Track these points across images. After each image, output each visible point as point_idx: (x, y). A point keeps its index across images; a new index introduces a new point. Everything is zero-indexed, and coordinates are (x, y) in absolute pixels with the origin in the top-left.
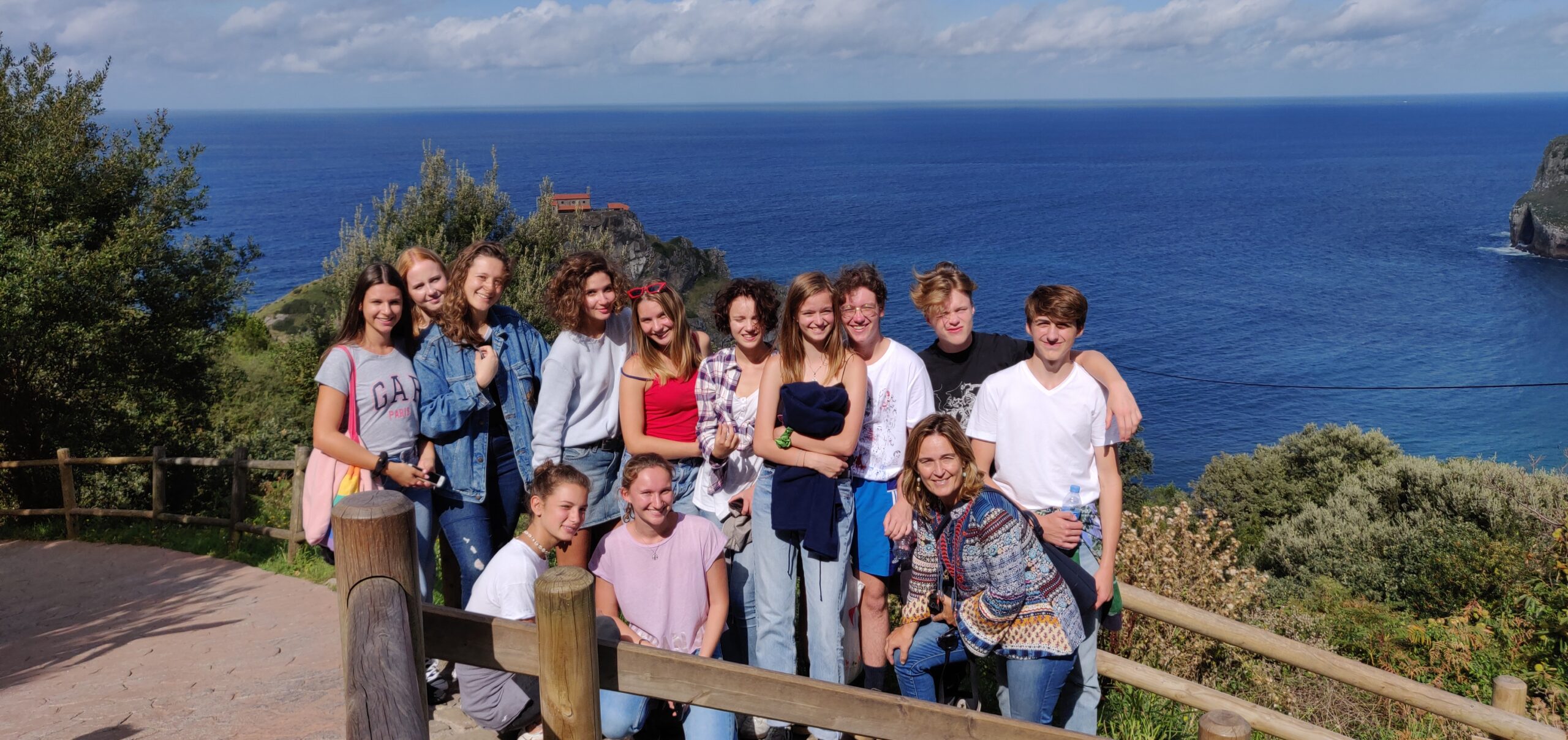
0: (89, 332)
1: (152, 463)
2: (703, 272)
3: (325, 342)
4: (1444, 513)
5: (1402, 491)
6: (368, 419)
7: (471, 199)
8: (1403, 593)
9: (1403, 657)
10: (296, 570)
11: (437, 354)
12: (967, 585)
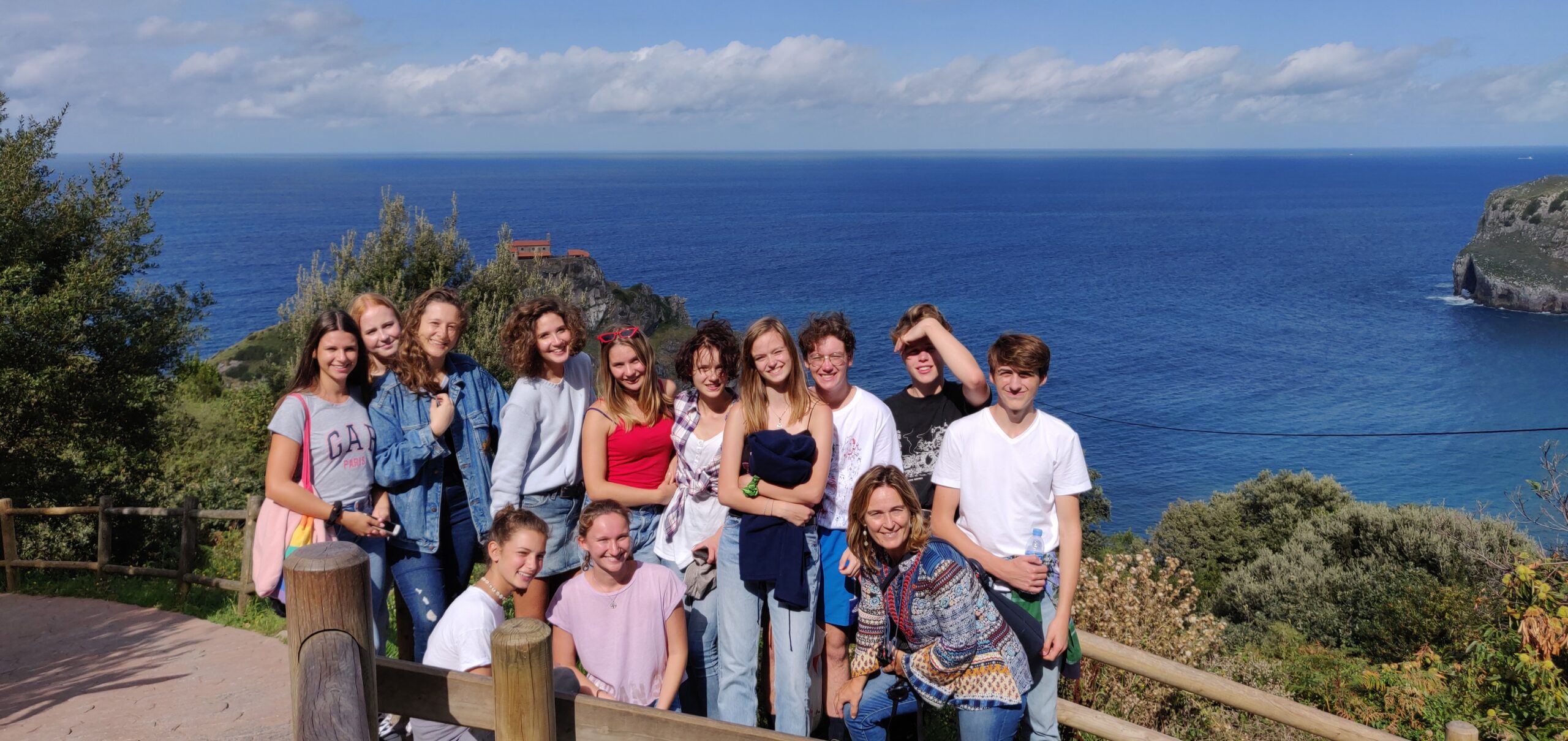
0: (35, 379)
1: (98, 513)
2: (663, 319)
3: (279, 390)
4: (1396, 558)
5: (1354, 537)
6: (322, 468)
7: (430, 246)
8: (1357, 638)
9: (1359, 703)
10: (246, 622)
11: (393, 402)
12: (917, 637)
